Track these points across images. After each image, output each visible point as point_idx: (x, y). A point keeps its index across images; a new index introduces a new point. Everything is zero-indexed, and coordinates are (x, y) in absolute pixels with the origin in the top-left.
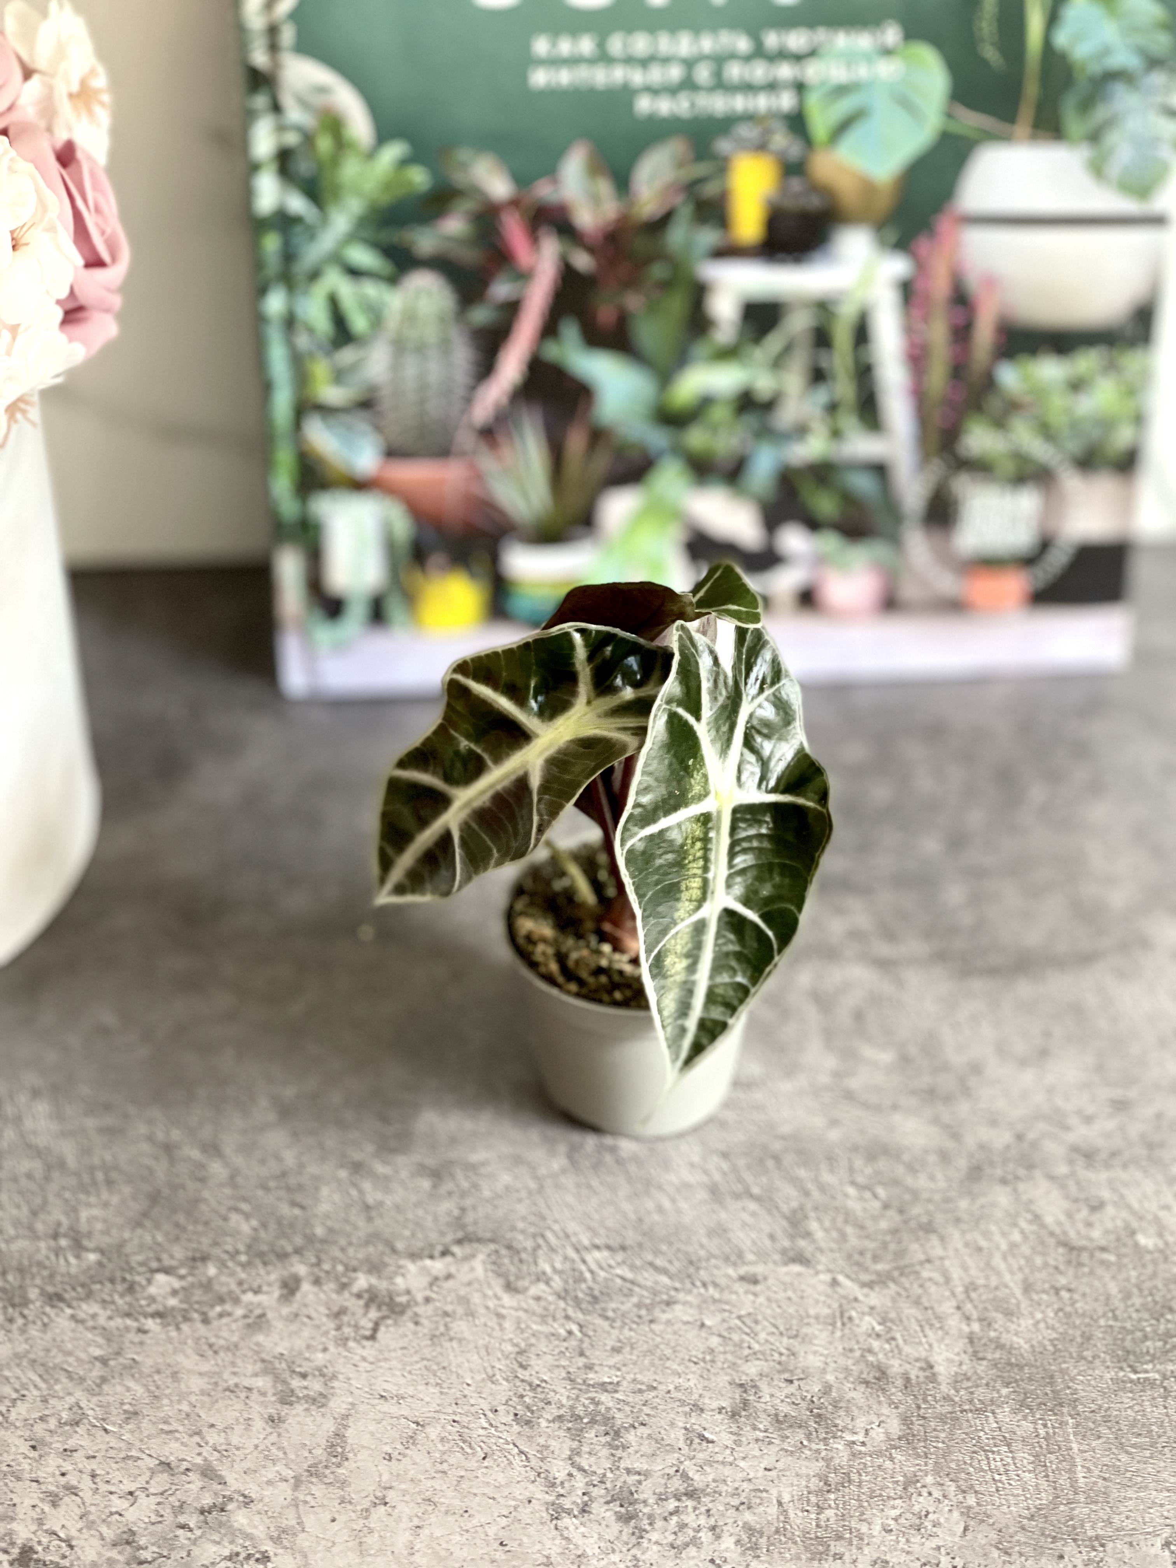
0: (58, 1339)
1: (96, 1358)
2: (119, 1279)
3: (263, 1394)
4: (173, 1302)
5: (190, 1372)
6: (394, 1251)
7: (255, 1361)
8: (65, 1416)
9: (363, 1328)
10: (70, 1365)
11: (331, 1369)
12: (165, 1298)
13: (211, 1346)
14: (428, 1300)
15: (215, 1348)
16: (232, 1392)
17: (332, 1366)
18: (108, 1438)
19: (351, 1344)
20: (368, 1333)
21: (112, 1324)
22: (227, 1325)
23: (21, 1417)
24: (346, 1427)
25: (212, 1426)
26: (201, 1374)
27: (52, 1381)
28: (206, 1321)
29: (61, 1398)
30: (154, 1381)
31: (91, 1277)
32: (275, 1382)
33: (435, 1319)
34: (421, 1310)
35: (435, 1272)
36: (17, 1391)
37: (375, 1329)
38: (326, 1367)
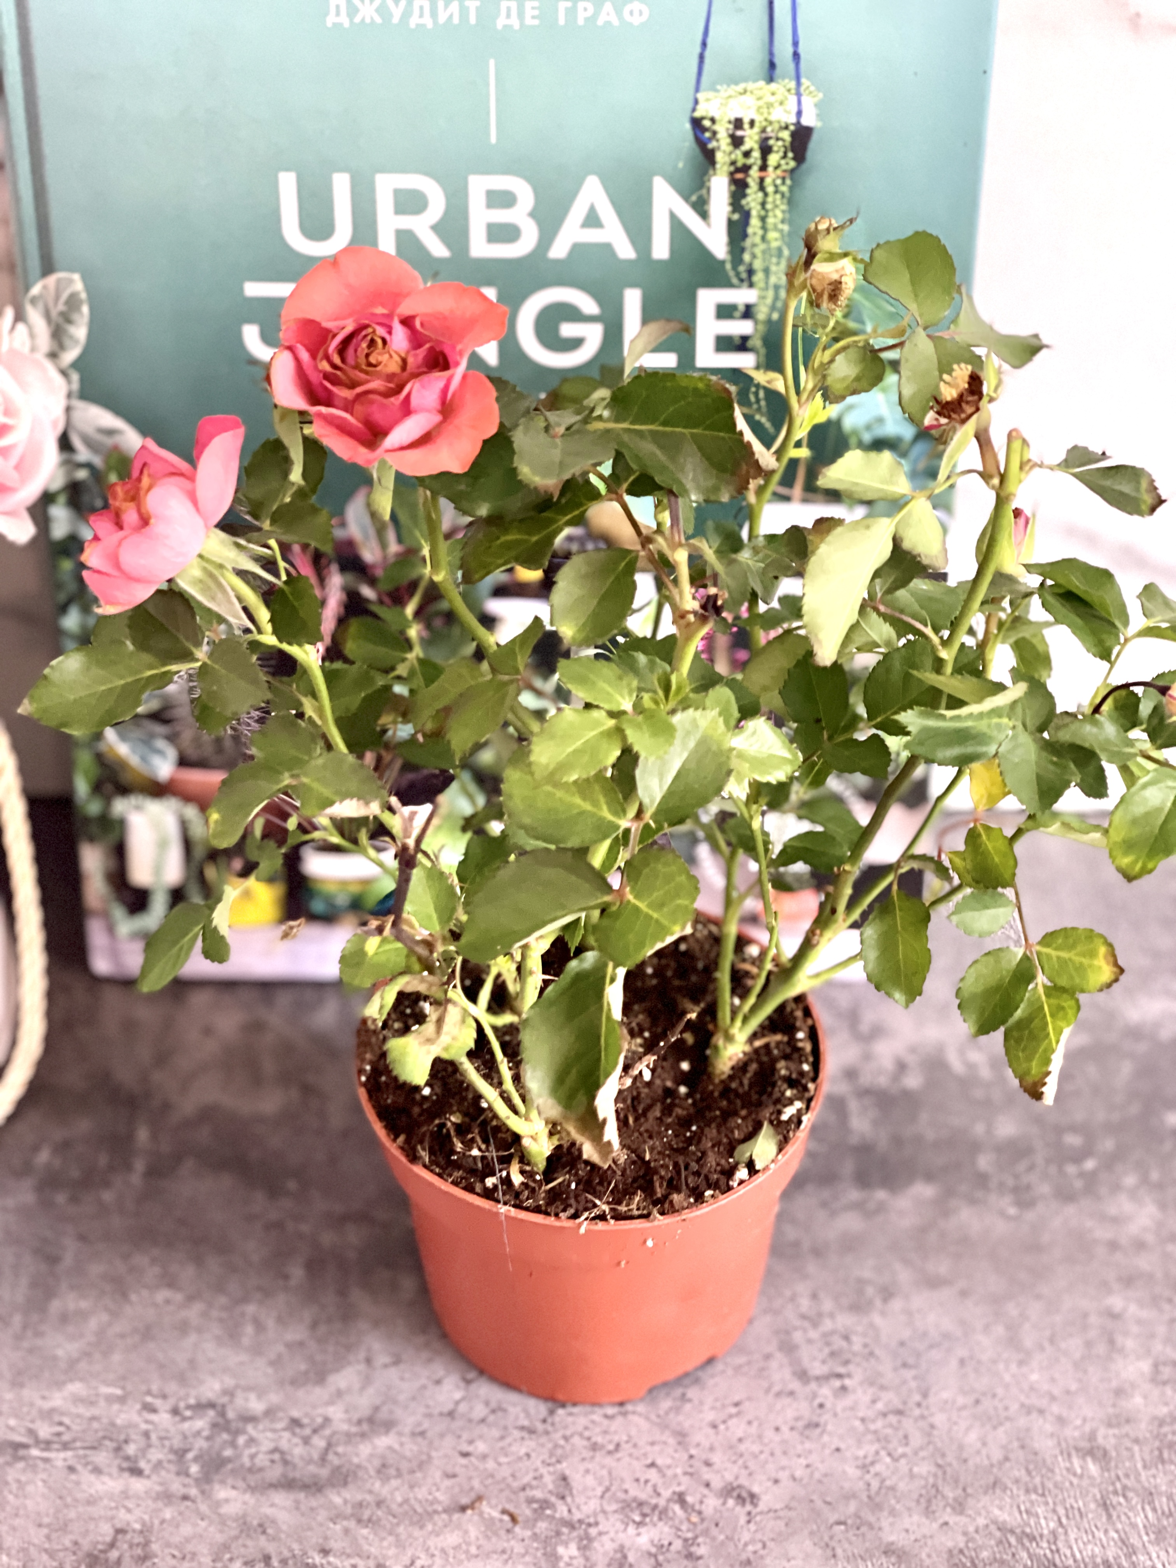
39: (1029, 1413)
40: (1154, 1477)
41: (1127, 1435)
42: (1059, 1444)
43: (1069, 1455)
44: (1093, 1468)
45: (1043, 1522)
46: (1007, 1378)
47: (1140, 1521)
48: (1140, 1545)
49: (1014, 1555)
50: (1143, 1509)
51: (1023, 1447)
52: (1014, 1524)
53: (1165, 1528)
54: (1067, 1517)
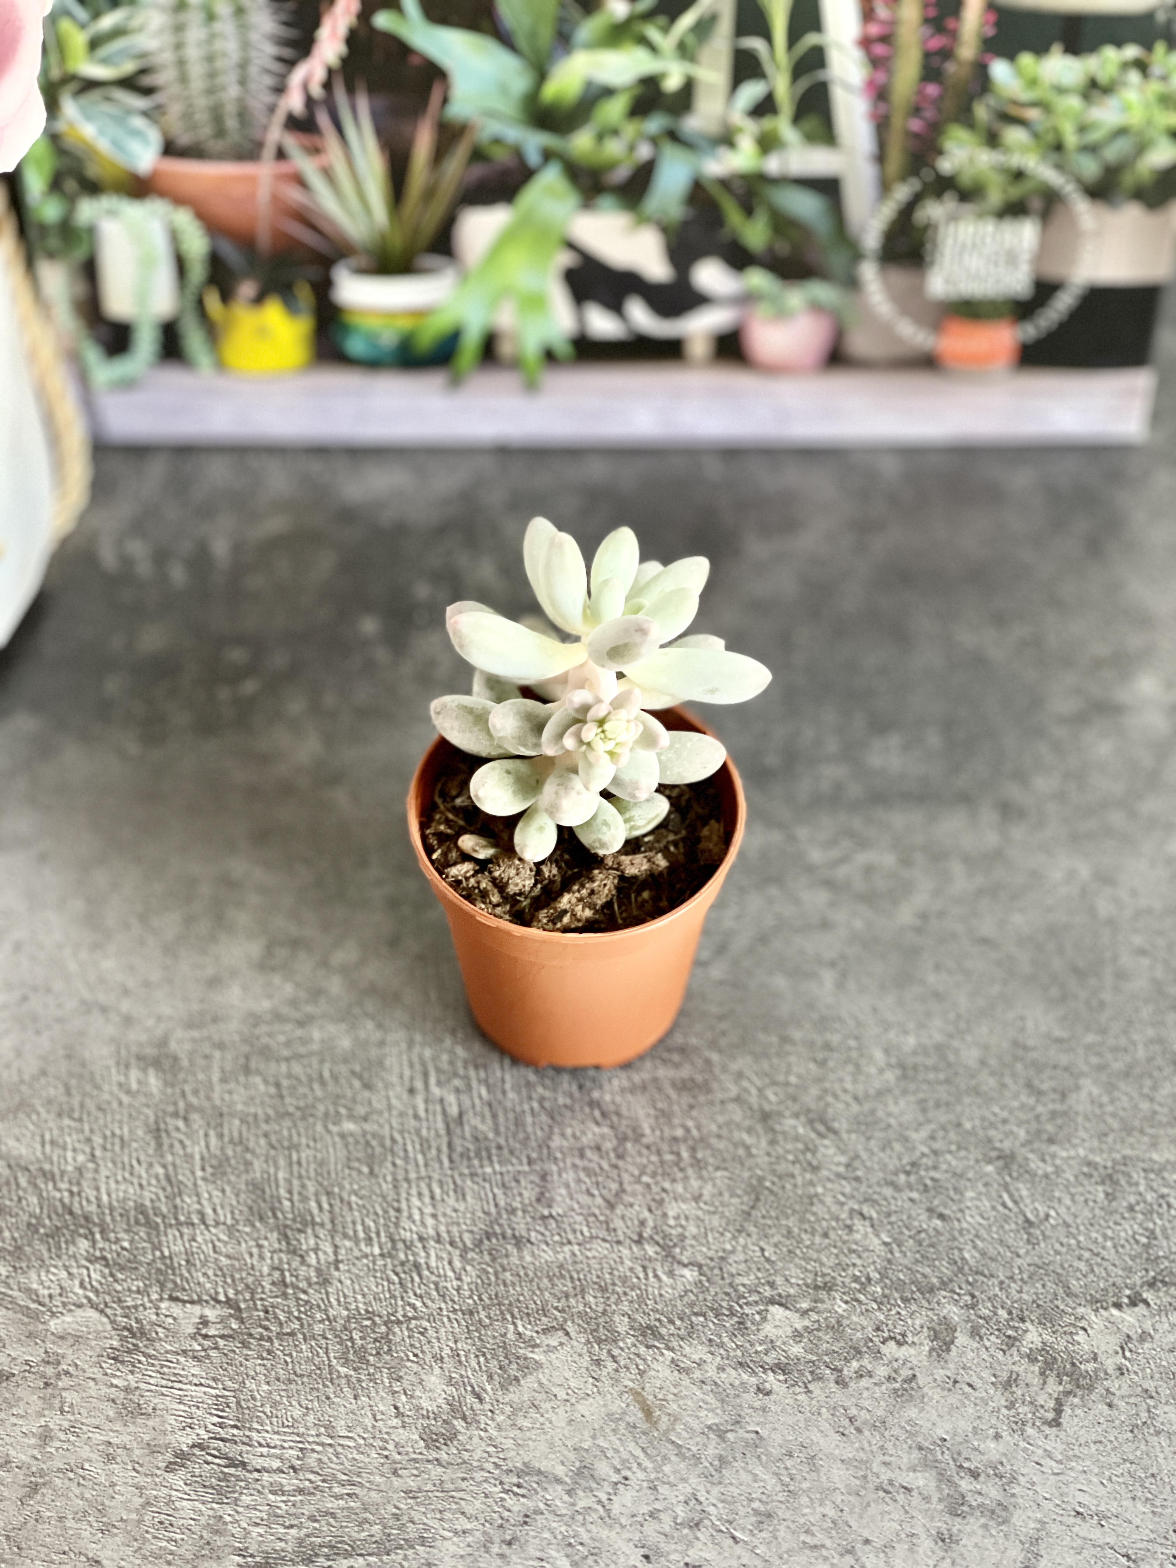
0: (660, 1396)
1: (709, 1428)
2: (727, 1313)
3: (927, 1499)
4: (796, 1350)
5: (830, 1456)
6: (1069, 1294)
7: (910, 1448)
8: (681, 1512)
9: (1042, 1406)
10: (679, 1436)
11: (1009, 1467)
12: (784, 1343)
13: (851, 1419)
14: (1121, 1371)
15: (857, 1424)
16: (887, 1492)
17: (1009, 1461)
18: (738, 1549)
19: (1030, 1431)
20: (1050, 1415)
21: (723, 1375)
22: (867, 1389)
23: (625, 1511)
24: (1038, 1555)
25: (867, 1542)
26: (843, 1461)
27: (659, 1458)
28: (841, 1382)
29: (672, 1485)
30: (786, 1468)
31: (692, 1305)
32: (940, 1481)
33: (1132, 1400)
34: (1114, 1384)
35: (1125, 1330)
36: (618, 1471)
37: (1058, 1411)
38: (1002, 1463)
39: (88, 1011)
40: (230, 1092)
41: (210, 1038)
42: (119, 1053)
43: (127, 1066)
44: (154, 1081)
45: (69, 1154)
46: (72, 967)
47: (197, 1150)
48: (190, 1184)
49: (20, 1199)
50: (206, 1135)
51: (69, 1057)
52: (33, 1159)
53: (228, 1159)
54: (105, 1149)
